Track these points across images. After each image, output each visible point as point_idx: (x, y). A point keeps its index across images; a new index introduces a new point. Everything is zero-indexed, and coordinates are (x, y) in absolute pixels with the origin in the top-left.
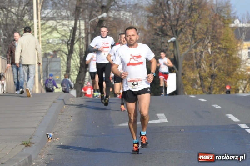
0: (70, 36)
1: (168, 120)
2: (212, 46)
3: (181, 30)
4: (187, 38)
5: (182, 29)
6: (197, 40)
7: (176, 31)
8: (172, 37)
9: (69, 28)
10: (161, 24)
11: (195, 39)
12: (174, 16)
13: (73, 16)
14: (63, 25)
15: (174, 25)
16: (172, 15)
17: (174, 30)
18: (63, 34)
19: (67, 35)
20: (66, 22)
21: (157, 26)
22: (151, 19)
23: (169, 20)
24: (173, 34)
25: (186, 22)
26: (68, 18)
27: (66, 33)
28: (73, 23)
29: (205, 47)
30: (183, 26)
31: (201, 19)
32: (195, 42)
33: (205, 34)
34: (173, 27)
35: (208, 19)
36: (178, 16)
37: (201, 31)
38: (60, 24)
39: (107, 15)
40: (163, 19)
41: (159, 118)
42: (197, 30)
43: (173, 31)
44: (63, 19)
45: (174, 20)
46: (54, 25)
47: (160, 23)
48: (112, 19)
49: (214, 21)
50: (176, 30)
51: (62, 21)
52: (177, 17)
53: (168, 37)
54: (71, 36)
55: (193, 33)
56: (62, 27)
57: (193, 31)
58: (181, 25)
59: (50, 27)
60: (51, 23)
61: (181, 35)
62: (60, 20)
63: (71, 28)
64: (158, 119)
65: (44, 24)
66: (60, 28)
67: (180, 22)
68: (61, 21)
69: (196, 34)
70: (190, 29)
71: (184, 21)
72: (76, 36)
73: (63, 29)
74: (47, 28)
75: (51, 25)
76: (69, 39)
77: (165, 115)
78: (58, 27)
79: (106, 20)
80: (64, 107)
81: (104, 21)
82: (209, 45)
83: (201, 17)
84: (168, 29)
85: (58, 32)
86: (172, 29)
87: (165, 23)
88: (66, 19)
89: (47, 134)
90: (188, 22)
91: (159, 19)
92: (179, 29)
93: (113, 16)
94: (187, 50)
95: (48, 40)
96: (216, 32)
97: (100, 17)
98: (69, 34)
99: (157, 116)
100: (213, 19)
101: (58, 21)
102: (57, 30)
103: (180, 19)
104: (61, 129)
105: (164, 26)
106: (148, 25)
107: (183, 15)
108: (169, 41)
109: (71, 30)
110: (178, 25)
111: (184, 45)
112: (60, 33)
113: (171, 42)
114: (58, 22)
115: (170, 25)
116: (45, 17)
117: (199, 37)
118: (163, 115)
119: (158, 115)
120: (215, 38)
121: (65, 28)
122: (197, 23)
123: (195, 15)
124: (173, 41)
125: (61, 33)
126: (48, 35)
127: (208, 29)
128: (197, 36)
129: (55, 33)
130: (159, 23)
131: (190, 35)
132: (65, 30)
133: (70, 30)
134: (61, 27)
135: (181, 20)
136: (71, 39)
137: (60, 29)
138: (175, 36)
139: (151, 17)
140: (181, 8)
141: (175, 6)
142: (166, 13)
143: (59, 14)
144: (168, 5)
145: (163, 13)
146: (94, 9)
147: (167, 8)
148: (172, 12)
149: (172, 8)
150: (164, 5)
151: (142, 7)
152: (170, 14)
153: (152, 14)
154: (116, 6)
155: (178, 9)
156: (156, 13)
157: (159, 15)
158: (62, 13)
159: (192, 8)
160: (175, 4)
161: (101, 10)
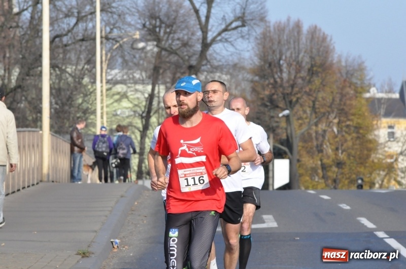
0: (145, 107)
1: (278, 224)
2: (339, 123)
3: (297, 101)
4: (305, 112)
5: (298, 99)
6: (319, 115)
7: (291, 102)
8: (284, 110)
9: (144, 95)
10: (270, 91)
11: (316, 113)
12: (288, 81)
13: (149, 78)
14: (136, 90)
15: (288, 94)
16: (285, 80)
17: (287, 99)
18: (136, 103)
19: (141, 105)
20: (140, 87)
21: (264, 94)
22: (256, 84)
23: (281, 86)
24: (286, 106)
25: (304, 90)
26: (143, 82)
27: (140, 101)
28: (149, 88)
29: (329, 124)
30: (299, 95)
31: (324, 86)
32: (316, 117)
33: (330, 107)
34: (286, 97)
35: (335, 87)
36: (294, 81)
37: (325, 102)
38: (132, 89)
40: (272, 84)
41: (266, 221)
42: (319, 101)
43: (286, 101)
44: (136, 83)
45: (288, 87)
46: (123, 91)
47: (269, 90)
49: (342, 89)
50: (290, 99)
51: (135, 86)
52: (291, 82)
53: (279, 109)
54: (147, 106)
55: (314, 105)
56: (135, 94)
57: (314, 102)
58: (297, 94)
59: (118, 93)
60: (119, 88)
61: (297, 107)
62: (131, 83)
63: (147, 95)
64: (263, 222)
65: (110, 89)
66: (132, 95)
67: (296, 89)
68: (133, 85)
69: (317, 106)
70: (310, 99)
71: (302, 88)
72: (153, 107)
73: (135, 96)
74: (114, 95)
75: (120, 90)
76: (143, 109)
77: (274, 217)
78: (129, 94)
80: (136, 203)
82: (336, 121)
83: (324, 84)
84: (280, 99)
85: (129, 100)
86: (284, 98)
87: (276, 91)
88: (139, 83)
89: (112, 240)
90: (307, 89)
91: (268, 85)
92: (294, 99)
93: (204, 80)
94: (305, 128)
95: (115, 111)
96: (345, 104)
98: (144, 103)
99: (262, 218)
100: (341, 86)
101: (130, 85)
102: (127, 97)
103: (295, 86)
104: (131, 234)
105: (273, 94)
106: (252, 93)
107: (300, 81)
108: (281, 115)
109: (147, 98)
110: (293, 93)
111: (300, 121)
112: (131, 102)
113: (284, 116)
114: (129, 87)
115: (282, 94)
116: (112, 80)
117: (322, 110)
118: (270, 217)
119: (265, 217)
120: (343, 113)
121: (139, 95)
122: (319, 91)
123: (317, 81)
124: (286, 115)
125: (133, 101)
126: (115, 104)
127: (333, 100)
128: (319, 108)
129: (125, 101)
131: (309, 107)
132: (138, 98)
133: (145, 98)
134: (133, 93)
135: (297, 87)
136: (147, 110)
137: (131, 97)
138: (289, 108)
139: (256, 82)
140: (298, 71)
141: (290, 68)
142: (276, 76)
143: (131, 76)
144: (280, 66)
145: (273, 77)
146: (178, 70)
147: (278, 70)
148: (285, 75)
149: (285, 70)
150: (275, 66)
151: (243, 68)
152: (282, 79)
153: (257, 78)
154: (209, 66)
155: (293, 72)
156: (263, 76)
157: (267, 79)
158: (135, 75)
159: (313, 71)
160: (289, 65)
161: (188, 71)
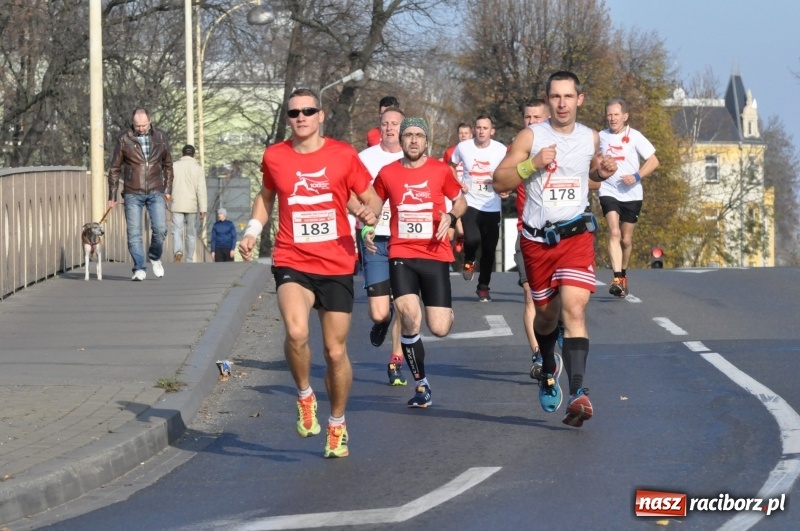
0: (273, 126)
1: (512, 331)
9: (271, 106)
10: (496, 97)
12: (528, 79)
13: (280, 76)
14: (258, 98)
16: (522, 77)
18: (258, 120)
19: (265, 124)
20: (263, 92)
21: (485, 102)
22: (472, 85)
23: (515, 87)
26: (268, 83)
27: (264, 118)
28: (281, 93)
31: (591, 86)
35: (611, 87)
36: (538, 78)
37: (594, 115)
38: (250, 95)
39: (365, 76)
40: (499, 84)
41: (491, 325)
44: (256, 84)
45: (528, 88)
46: (234, 99)
47: (493, 95)
48: (373, 86)
51: (254, 90)
52: (534, 81)
53: (512, 129)
54: (277, 126)
56: (255, 104)
59: (226, 103)
60: (227, 94)
62: (249, 85)
63: (275, 107)
64: (488, 328)
65: (211, 95)
66: (249, 106)
68: (251, 89)
73: (255, 108)
74: (216, 107)
75: (227, 97)
76: (270, 132)
77: (505, 318)
78: (244, 105)
79: (362, 88)
80: (260, 297)
81: (358, 90)
83: (592, 82)
85: (244, 116)
87: (506, 97)
88: (263, 84)
89: (218, 362)
91: (491, 86)
93: (378, 78)
95: (220, 135)
97: (346, 79)
98: (271, 121)
99: (485, 320)
100: (621, 86)
101: (246, 89)
102: (241, 111)
104: (252, 351)
105: (502, 102)
106: (463, 101)
109: (277, 111)
112: (249, 119)
114: (245, 92)
115: (516, 101)
116: (214, 79)
118: (500, 318)
119: (489, 318)
121: (262, 106)
125: (251, 118)
126: (220, 123)
129: (238, 118)
130: (490, 96)
132: (260, 112)
133: (273, 111)
134: (251, 102)
136: (276, 132)
137: (248, 109)
139: (471, 80)
140: (545, 61)
141: (531, 56)
142: (506, 70)
143: (248, 73)
144: (513, 52)
145: (501, 71)
146: (332, 60)
147: (510, 58)
148: (522, 69)
149: (522, 59)
150: (504, 52)
151: (448, 56)
152: (516, 74)
153: (472, 74)
154: (386, 54)
155: (536, 62)
156: (483, 71)
157: (490, 75)
158: (255, 70)
159: (571, 60)
160: (530, 50)
161: (349, 63)
